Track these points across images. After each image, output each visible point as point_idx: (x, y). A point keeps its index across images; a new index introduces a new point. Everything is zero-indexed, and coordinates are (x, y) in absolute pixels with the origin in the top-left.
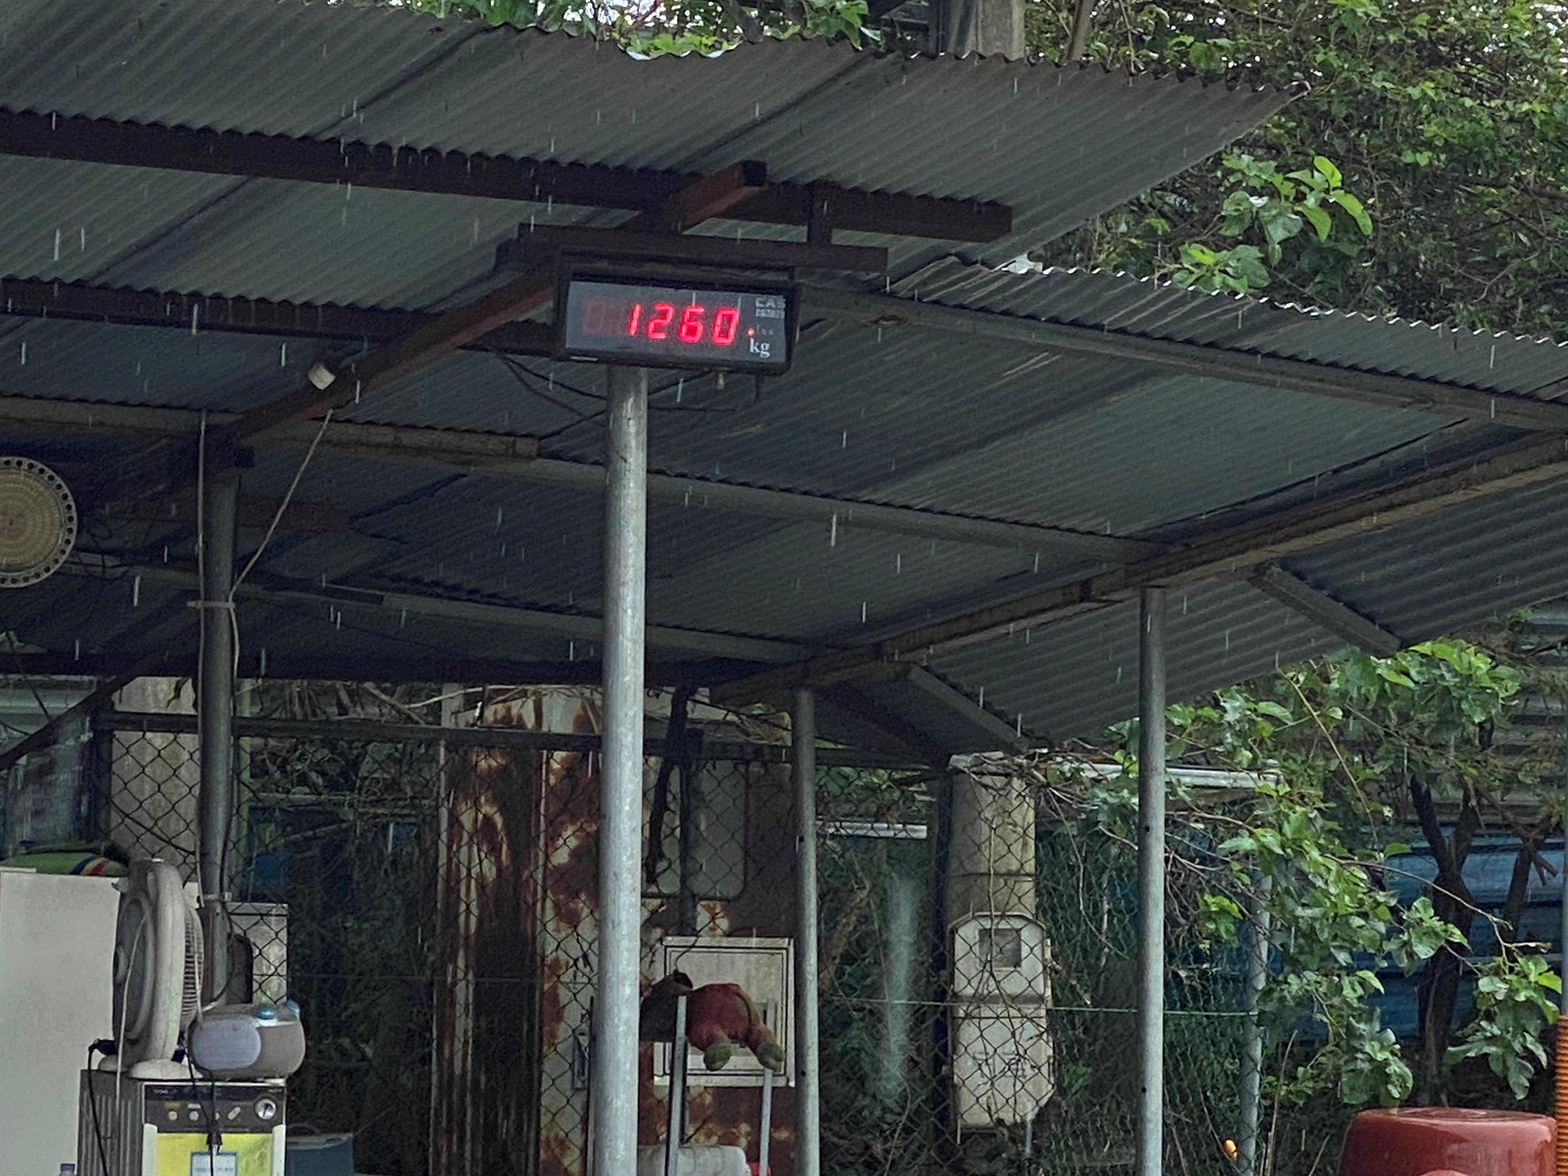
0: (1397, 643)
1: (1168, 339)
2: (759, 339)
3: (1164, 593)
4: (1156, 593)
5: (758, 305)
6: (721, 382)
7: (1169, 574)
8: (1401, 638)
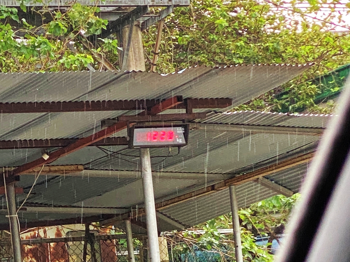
0: (293, 193)
1: (259, 125)
2: (179, 138)
3: (235, 187)
4: (233, 187)
5: (178, 130)
6: (170, 149)
7: (238, 181)
8: (293, 191)
